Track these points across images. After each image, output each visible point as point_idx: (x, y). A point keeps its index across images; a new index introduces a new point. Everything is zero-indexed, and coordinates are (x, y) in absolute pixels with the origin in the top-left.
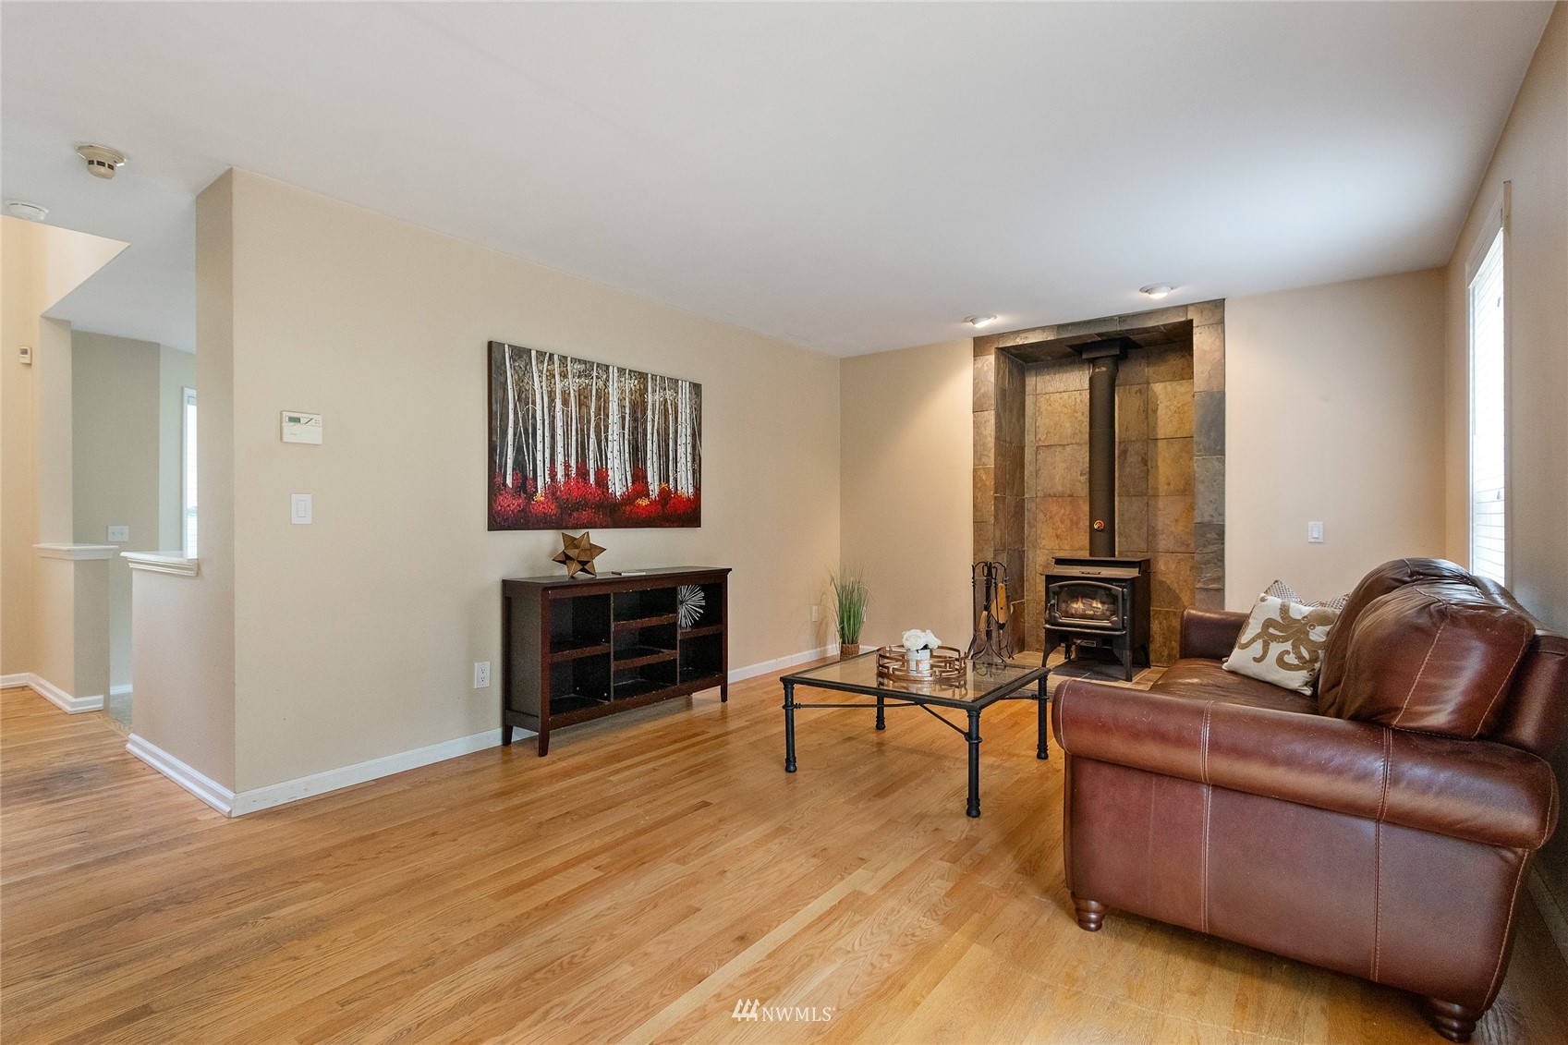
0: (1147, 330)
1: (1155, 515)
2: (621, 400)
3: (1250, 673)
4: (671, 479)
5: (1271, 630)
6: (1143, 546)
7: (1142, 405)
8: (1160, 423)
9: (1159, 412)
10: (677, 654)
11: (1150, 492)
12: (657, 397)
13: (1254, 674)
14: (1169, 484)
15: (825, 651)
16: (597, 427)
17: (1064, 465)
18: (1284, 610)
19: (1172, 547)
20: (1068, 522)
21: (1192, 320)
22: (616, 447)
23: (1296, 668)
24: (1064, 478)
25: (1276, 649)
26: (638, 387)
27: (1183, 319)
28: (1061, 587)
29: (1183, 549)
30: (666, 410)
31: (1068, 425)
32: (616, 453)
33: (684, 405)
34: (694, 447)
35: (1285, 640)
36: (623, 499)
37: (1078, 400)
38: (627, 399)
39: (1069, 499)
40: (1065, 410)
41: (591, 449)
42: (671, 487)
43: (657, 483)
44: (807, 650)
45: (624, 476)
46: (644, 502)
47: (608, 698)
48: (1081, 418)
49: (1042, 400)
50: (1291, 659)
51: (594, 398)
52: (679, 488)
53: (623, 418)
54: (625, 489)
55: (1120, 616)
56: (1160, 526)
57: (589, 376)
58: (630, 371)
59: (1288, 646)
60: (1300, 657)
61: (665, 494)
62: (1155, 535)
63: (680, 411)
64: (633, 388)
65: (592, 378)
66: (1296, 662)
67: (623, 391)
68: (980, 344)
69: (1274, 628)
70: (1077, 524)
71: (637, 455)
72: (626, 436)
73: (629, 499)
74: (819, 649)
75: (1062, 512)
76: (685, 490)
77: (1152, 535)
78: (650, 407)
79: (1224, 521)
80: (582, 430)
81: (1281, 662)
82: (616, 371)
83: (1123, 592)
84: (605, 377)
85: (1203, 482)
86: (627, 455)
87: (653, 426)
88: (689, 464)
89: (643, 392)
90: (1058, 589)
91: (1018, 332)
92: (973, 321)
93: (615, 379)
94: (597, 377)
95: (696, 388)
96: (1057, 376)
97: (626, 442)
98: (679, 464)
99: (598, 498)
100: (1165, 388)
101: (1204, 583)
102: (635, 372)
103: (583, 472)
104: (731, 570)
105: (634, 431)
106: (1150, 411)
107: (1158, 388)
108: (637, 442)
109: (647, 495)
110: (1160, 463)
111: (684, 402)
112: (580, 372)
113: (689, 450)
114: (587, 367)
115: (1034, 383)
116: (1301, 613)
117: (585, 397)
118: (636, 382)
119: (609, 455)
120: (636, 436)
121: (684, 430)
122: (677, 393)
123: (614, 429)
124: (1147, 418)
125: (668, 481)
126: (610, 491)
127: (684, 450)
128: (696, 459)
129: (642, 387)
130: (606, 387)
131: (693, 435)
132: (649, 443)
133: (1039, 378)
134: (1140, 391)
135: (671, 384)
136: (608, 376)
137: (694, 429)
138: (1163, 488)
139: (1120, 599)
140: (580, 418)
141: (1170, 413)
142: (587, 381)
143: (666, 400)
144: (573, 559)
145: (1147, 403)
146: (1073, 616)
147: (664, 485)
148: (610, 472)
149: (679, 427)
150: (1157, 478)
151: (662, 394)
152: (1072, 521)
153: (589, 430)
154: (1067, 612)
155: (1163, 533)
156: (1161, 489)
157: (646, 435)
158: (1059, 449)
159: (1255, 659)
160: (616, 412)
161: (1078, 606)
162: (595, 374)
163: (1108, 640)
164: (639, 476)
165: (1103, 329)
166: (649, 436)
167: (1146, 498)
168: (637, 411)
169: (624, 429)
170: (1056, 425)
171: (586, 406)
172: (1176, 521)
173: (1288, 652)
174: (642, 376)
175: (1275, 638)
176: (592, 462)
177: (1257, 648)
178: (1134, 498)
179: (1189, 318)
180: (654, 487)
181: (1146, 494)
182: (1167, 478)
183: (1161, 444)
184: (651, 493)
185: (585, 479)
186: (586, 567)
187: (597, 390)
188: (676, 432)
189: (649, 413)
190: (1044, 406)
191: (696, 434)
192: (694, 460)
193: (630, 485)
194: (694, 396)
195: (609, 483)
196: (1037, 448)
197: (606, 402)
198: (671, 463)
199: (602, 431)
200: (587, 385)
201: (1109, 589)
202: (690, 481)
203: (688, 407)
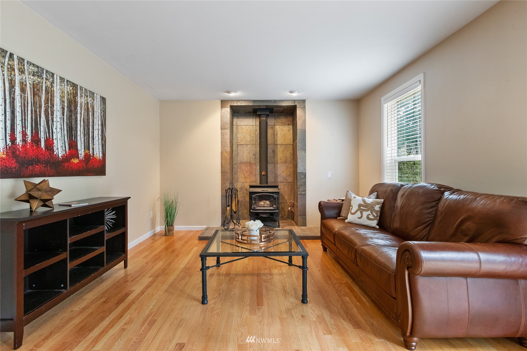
0: (281, 106)
1: (277, 170)
2: (62, 97)
3: (357, 222)
4: (91, 148)
5: (362, 208)
6: (273, 180)
7: (273, 132)
8: (278, 139)
9: (278, 135)
10: (103, 249)
11: (275, 162)
12: (83, 100)
13: (359, 223)
14: (281, 160)
15: (155, 231)
16: (46, 111)
17: (247, 152)
18: (364, 201)
19: (282, 181)
20: (249, 172)
21: (296, 105)
22: (59, 126)
23: (373, 220)
24: (247, 157)
25: (365, 214)
26: (72, 91)
27: (294, 105)
28: (256, 196)
29: (285, 181)
30: (88, 109)
31: (248, 137)
32: (59, 129)
33: (97, 108)
34: (102, 132)
35: (368, 210)
36: (63, 159)
37: (252, 129)
38: (66, 97)
39: (249, 164)
40: (247, 132)
41: (42, 124)
42: (91, 152)
43: (83, 150)
44: (149, 231)
45: (63, 145)
46: (76, 161)
47: (65, 287)
48: (253, 135)
49: (239, 127)
50: (371, 217)
51: (44, 92)
52: (95, 154)
53: (63, 109)
54: (64, 152)
55: (277, 205)
56: (279, 174)
57: (40, 76)
58: (67, 81)
59: (369, 212)
60: (374, 216)
61: (87, 156)
62: (277, 177)
63: (95, 111)
64: (69, 91)
65: (43, 78)
66: (373, 218)
67: (63, 92)
68: (223, 102)
69: (362, 207)
70: (252, 173)
71: (72, 132)
72: (65, 120)
73: (67, 159)
74: (153, 230)
75: (247, 169)
76: (98, 155)
77: (276, 176)
78: (79, 105)
79: (306, 172)
80: (36, 111)
81: (368, 218)
82: (58, 78)
83: (277, 197)
84: (51, 80)
85: (300, 159)
86: (66, 132)
87: (81, 117)
88: (100, 141)
89: (75, 95)
90: (255, 197)
91: (238, 101)
92: (228, 92)
93: (58, 83)
94: (46, 79)
95: (103, 100)
96: (245, 120)
97: (65, 124)
98: (95, 140)
99: (46, 158)
100: (280, 127)
101: (300, 192)
102: (71, 82)
103: (36, 139)
104: (130, 198)
105: (70, 118)
106: (275, 135)
107: (278, 128)
108: (71, 124)
109: (78, 157)
110: (278, 152)
111: (97, 106)
112: (34, 72)
113: (100, 133)
114: (39, 72)
115: (236, 121)
116: (370, 201)
117: (38, 90)
118: (71, 88)
119: (54, 130)
120: (71, 121)
121: (97, 122)
122: (94, 100)
123: (57, 114)
124: (274, 137)
125: (89, 150)
126: (55, 153)
127: (97, 132)
128: (104, 138)
129: (74, 92)
130: (52, 86)
131: (102, 125)
132: (79, 126)
133: (238, 120)
134: (272, 128)
135: (90, 94)
136: (54, 80)
137: (102, 122)
138: (279, 161)
139: (277, 199)
140: (34, 104)
141: (281, 136)
142: (39, 80)
143: (88, 103)
144: (36, 198)
145: (274, 132)
146: (260, 207)
147: (87, 151)
148: (55, 141)
149: (95, 119)
150: (277, 157)
151: (86, 99)
152: (250, 172)
153: (40, 112)
154: (258, 205)
155: (280, 176)
156: (278, 161)
157: (77, 121)
158: (245, 146)
159: (359, 218)
160: (59, 104)
161: (262, 203)
162: (44, 76)
163: (272, 214)
164: (73, 145)
165: (269, 104)
166: (79, 122)
167: (274, 164)
168: (72, 105)
169: (63, 115)
170: (244, 137)
171: (39, 96)
172: (283, 172)
173: (370, 215)
174: (74, 86)
175: (364, 210)
176: (42, 134)
177: (358, 214)
178: (270, 164)
179: (296, 104)
180: (82, 153)
181: (275, 163)
182: (281, 157)
183: (279, 146)
184: (80, 156)
185: (38, 145)
186: (47, 203)
187: (46, 87)
188: (93, 122)
189: (79, 108)
190: (240, 130)
191: (103, 125)
192: (102, 139)
193: (67, 150)
194: (102, 104)
195: (55, 148)
196: (238, 145)
197: (52, 96)
198: (91, 139)
199: (49, 114)
200: (39, 82)
201: (273, 196)
202: (101, 150)
203: (99, 109)
